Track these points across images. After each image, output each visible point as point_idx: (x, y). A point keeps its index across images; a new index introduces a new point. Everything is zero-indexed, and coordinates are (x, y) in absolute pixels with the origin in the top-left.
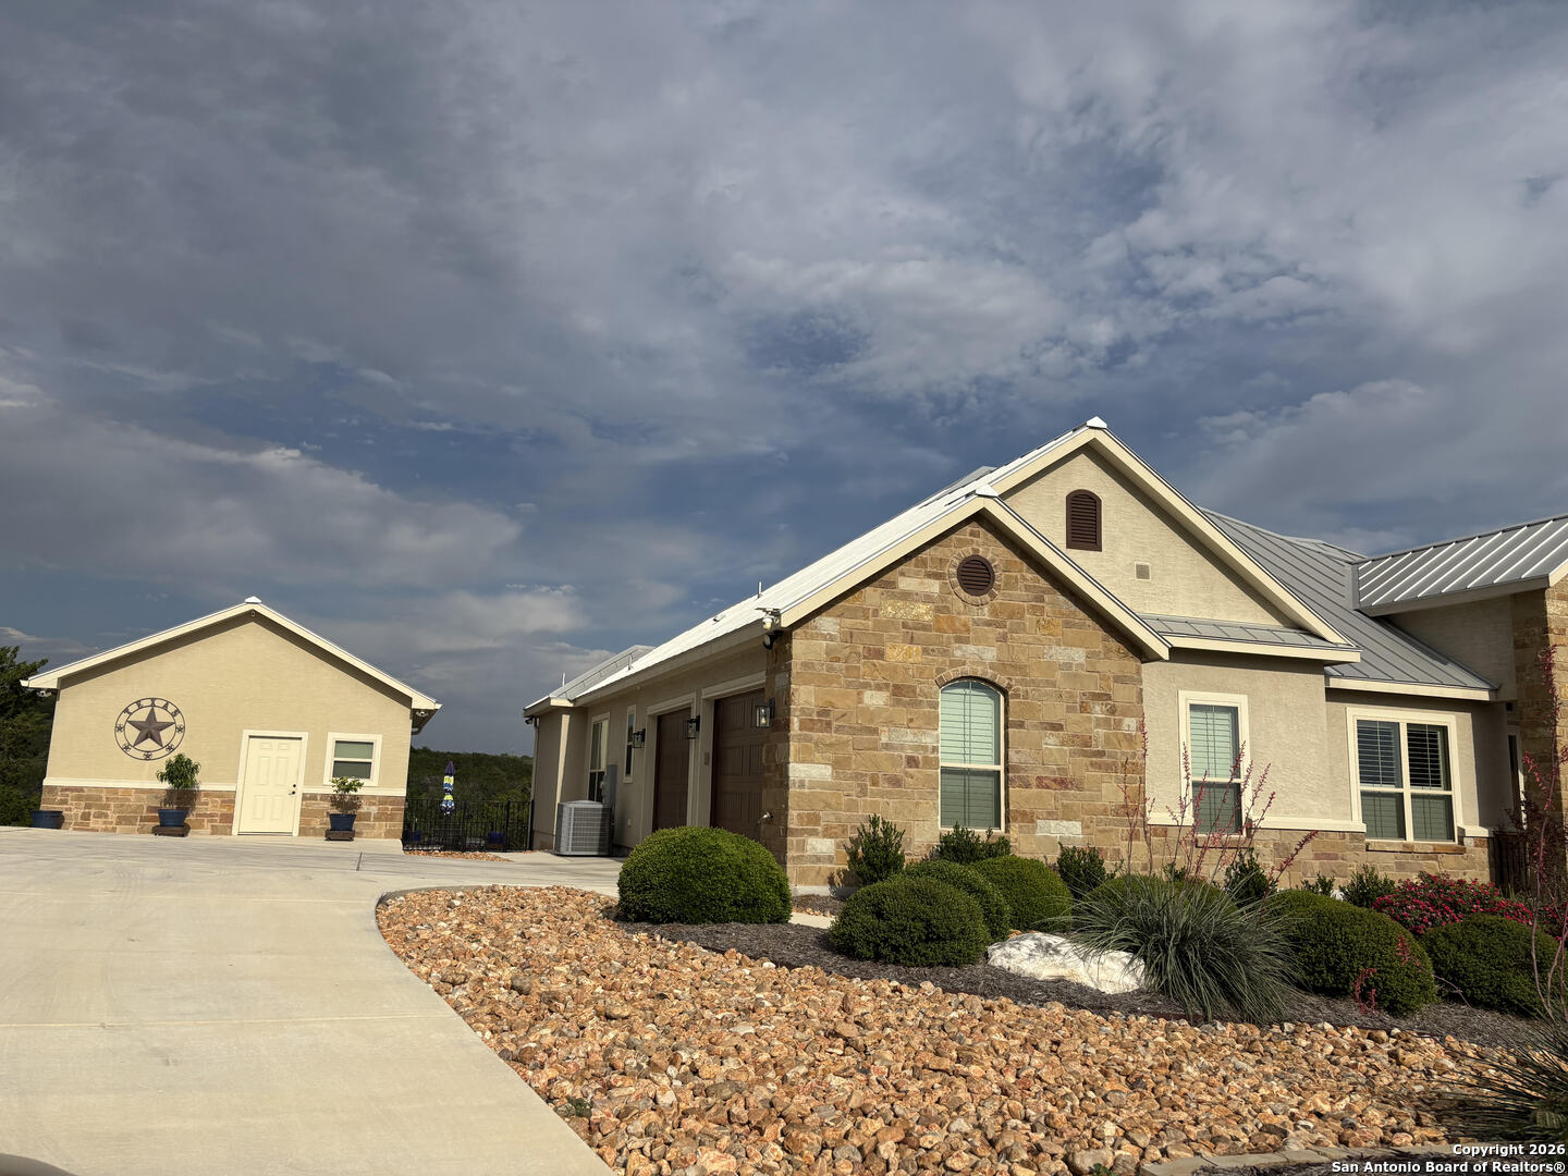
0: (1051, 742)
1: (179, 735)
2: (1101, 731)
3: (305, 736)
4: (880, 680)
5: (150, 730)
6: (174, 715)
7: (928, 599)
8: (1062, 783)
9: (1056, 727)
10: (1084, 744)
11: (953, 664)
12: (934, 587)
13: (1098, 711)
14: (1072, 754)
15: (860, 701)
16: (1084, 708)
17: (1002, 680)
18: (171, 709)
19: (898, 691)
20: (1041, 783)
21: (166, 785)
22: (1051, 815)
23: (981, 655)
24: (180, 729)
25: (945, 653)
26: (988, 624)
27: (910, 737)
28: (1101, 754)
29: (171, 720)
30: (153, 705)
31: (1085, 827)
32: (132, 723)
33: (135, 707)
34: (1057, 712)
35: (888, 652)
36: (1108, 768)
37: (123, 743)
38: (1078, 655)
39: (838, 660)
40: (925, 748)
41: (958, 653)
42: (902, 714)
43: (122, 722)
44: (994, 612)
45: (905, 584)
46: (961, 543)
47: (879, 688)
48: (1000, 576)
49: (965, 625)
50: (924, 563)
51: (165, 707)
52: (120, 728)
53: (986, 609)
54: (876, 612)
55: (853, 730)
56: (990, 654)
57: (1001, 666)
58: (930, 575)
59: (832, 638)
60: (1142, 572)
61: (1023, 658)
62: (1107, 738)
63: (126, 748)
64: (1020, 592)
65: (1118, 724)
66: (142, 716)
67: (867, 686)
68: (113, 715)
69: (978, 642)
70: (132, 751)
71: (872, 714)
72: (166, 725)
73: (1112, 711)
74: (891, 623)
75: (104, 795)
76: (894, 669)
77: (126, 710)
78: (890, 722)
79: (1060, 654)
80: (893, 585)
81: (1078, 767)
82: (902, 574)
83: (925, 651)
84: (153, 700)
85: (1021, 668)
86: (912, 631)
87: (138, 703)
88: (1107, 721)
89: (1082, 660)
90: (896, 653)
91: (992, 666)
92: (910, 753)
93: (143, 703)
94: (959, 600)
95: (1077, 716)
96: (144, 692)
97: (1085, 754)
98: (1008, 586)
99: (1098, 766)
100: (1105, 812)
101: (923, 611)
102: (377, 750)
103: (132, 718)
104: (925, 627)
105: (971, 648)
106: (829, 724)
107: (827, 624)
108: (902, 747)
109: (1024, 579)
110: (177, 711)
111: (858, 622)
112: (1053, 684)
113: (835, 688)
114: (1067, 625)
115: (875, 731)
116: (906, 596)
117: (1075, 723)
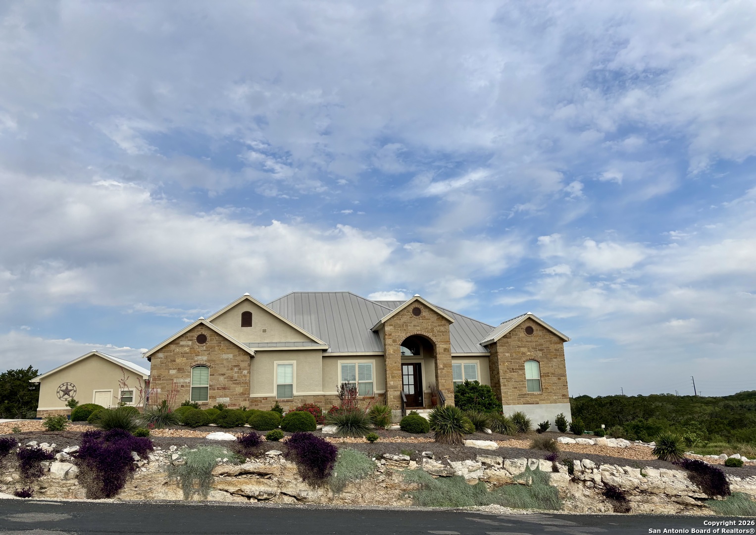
0: (222, 378)
1: (75, 393)
2: (236, 375)
3: (112, 390)
4: (174, 367)
5: (66, 392)
6: (73, 387)
7: (188, 346)
8: (224, 388)
9: (223, 375)
10: (231, 378)
11: (194, 362)
12: (190, 343)
13: (236, 369)
14: (228, 381)
15: (169, 373)
16: (232, 369)
17: (208, 364)
18: (72, 385)
19: (179, 370)
20: (218, 389)
21: (69, 408)
22: (221, 397)
23: (203, 359)
24: (75, 391)
25: (192, 359)
26: (205, 351)
27: (182, 380)
28: (236, 380)
29: (72, 388)
30: (67, 385)
31: (230, 399)
32: (61, 390)
33: (62, 385)
34: (224, 371)
35: (177, 360)
36: (238, 384)
37: (59, 396)
38: (231, 356)
39: (163, 363)
40: (186, 383)
41: (196, 359)
42: (180, 375)
43: (58, 390)
44: (207, 348)
45: (182, 343)
46: (198, 331)
47: (174, 369)
48: (208, 338)
49: (198, 351)
50: (187, 337)
51: (71, 385)
52: (58, 392)
53: (204, 347)
54: (174, 351)
55: (167, 380)
56: (205, 358)
57: (209, 361)
58: (189, 340)
59: (161, 358)
60: (264, 331)
61: (214, 358)
62: (238, 377)
63: (60, 398)
64: (215, 342)
65: (241, 373)
66: (64, 388)
67: (171, 369)
68: (56, 388)
69: (202, 355)
70: (62, 399)
71: (172, 376)
72: (71, 390)
73: (240, 369)
74: (178, 353)
75: (54, 412)
76: (178, 364)
77: (60, 387)
78: (177, 377)
79: (225, 356)
80: (179, 343)
81: (230, 384)
82: (181, 341)
83: (187, 359)
84: (67, 383)
85: (214, 361)
86: (183, 354)
87: (63, 384)
88: (238, 372)
89: (232, 357)
90: (178, 360)
91: (206, 361)
92: (182, 384)
93: (64, 384)
94: (197, 345)
95: (229, 371)
96: (65, 381)
97: (231, 381)
98: (211, 341)
99: (235, 384)
100: (236, 395)
101: (187, 349)
102: (134, 393)
103: (62, 389)
104: (187, 353)
105: (200, 357)
106: (160, 379)
107: (160, 355)
108: (180, 383)
109: (215, 338)
110: (74, 386)
111: (169, 354)
112: (223, 364)
113: (162, 370)
114: (227, 349)
115: (173, 380)
116: (182, 346)
117: (229, 373)
